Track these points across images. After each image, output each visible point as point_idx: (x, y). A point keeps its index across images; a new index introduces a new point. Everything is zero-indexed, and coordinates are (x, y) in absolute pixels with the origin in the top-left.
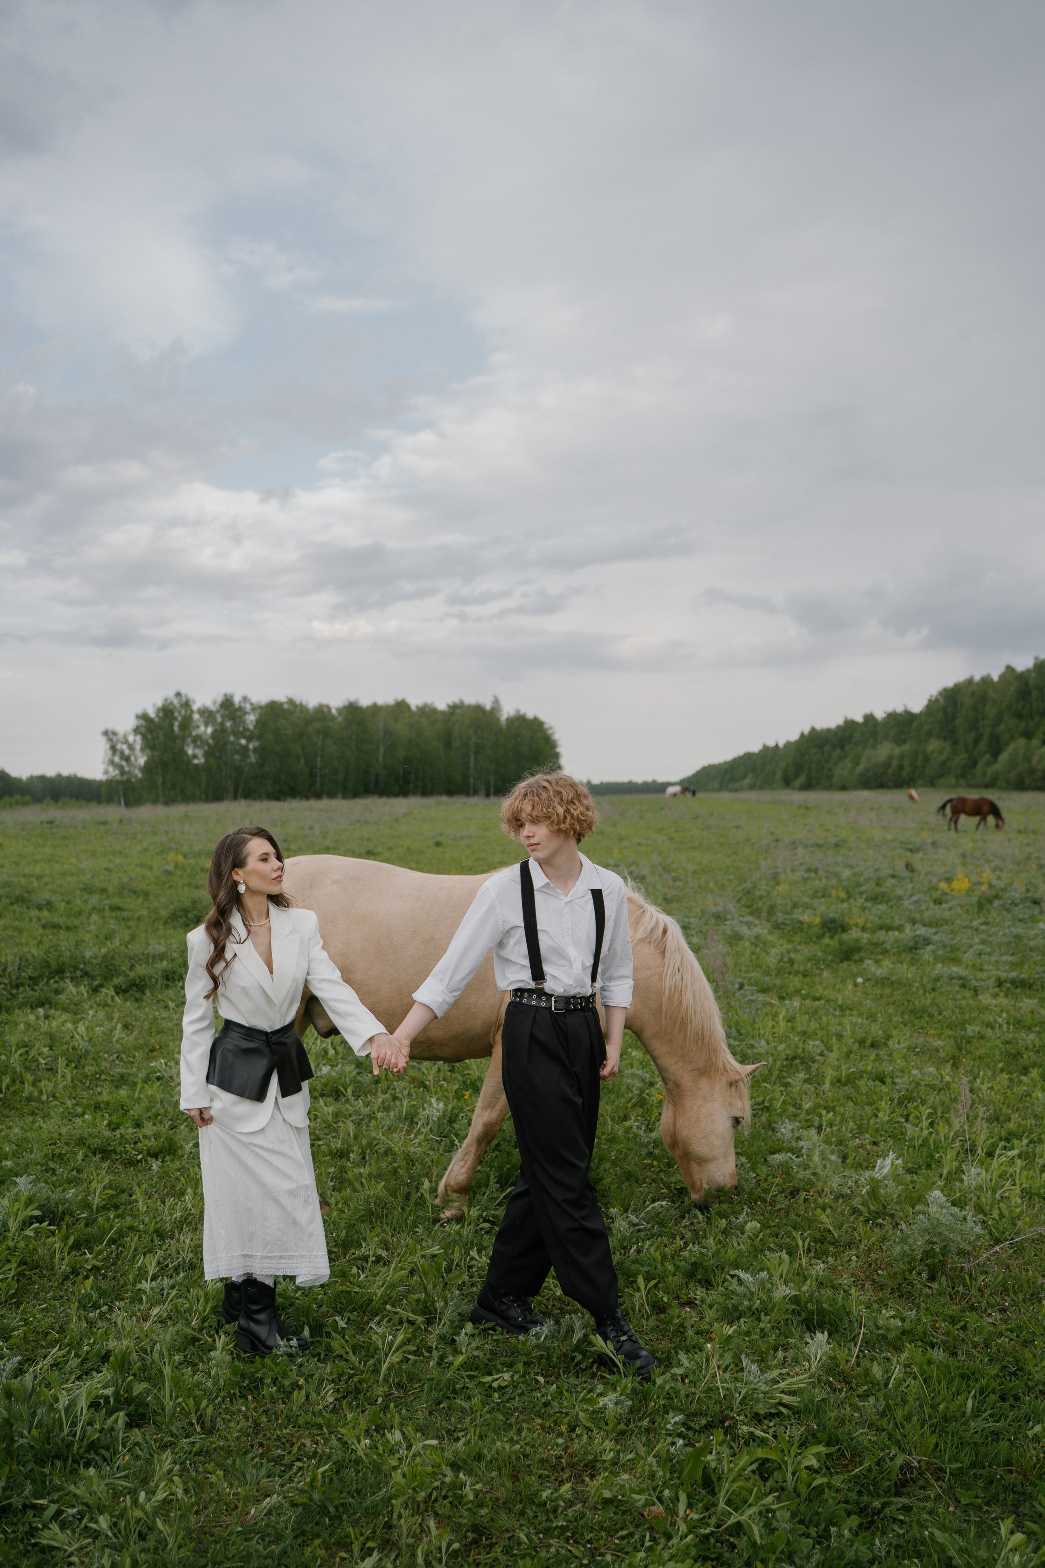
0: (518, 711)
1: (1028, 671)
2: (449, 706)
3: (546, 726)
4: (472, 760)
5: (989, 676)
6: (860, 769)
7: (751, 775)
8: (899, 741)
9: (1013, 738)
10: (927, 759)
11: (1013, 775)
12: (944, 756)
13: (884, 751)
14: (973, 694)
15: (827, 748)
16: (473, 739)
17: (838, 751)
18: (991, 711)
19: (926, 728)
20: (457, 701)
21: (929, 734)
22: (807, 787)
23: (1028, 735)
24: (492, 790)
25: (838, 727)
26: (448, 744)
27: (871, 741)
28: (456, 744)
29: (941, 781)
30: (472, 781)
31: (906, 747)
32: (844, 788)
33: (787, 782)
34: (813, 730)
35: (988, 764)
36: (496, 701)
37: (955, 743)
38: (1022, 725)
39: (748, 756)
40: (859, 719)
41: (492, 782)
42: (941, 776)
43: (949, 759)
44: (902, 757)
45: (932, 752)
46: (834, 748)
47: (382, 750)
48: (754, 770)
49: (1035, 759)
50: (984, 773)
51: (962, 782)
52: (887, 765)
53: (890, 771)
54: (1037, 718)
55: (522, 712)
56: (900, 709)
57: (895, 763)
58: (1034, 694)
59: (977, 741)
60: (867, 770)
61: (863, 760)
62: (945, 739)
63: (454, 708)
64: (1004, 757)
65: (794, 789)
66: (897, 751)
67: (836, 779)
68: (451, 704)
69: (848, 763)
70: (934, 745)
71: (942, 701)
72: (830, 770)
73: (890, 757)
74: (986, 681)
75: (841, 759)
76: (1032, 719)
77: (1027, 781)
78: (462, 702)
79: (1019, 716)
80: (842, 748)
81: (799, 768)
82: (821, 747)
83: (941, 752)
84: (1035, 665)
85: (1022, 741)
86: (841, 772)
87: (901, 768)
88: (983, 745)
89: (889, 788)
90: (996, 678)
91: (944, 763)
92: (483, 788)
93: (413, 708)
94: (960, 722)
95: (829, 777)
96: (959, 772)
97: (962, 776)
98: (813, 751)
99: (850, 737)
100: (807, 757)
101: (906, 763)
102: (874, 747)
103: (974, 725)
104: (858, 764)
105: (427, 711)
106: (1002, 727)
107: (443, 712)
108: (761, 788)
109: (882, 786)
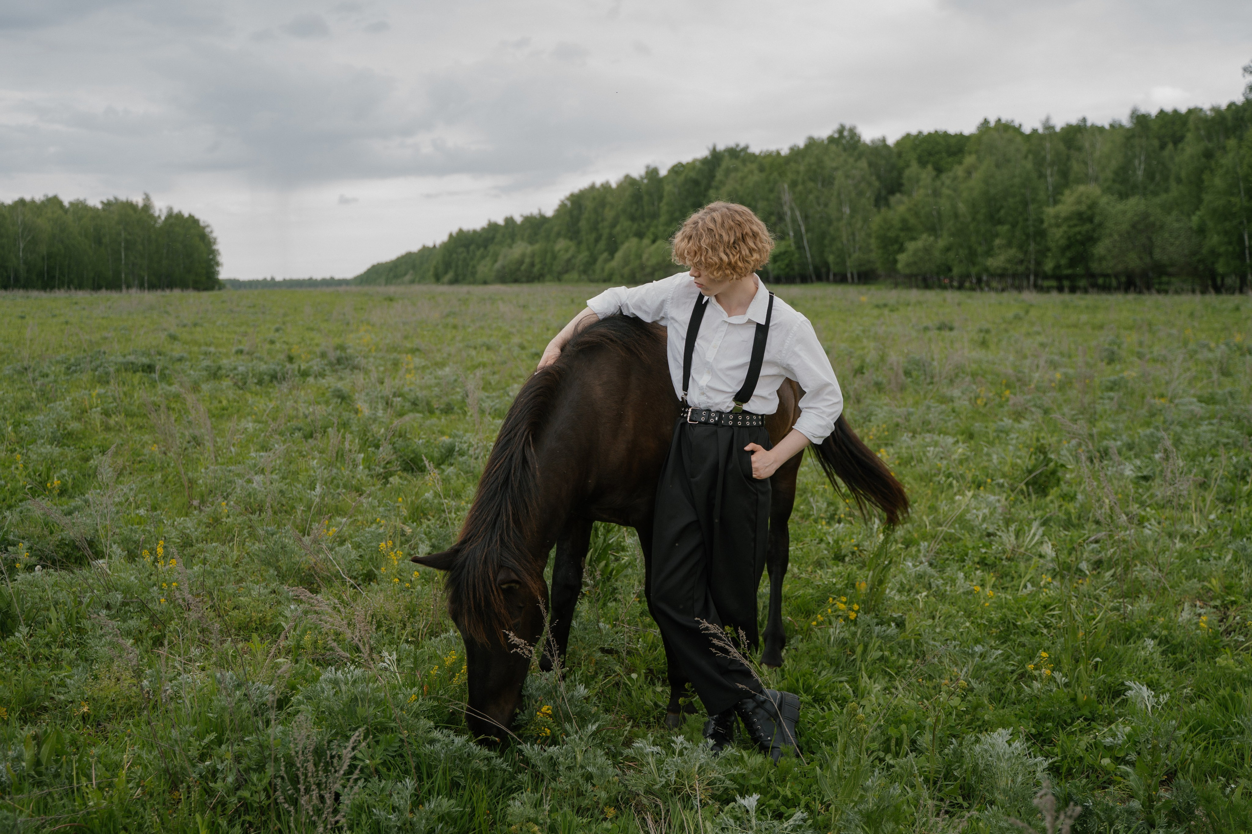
0: (170, 209)
1: (642, 178)
2: (102, 202)
3: (202, 224)
4: (123, 254)
5: (607, 182)
6: (498, 265)
7: (411, 272)
8: (531, 242)
9: (627, 237)
10: (554, 257)
11: (626, 271)
12: (569, 255)
13: (520, 249)
14: (594, 199)
15: (472, 247)
16: (123, 234)
17: (482, 250)
18: (609, 214)
19: (556, 229)
20: (111, 198)
21: (558, 235)
22: (455, 281)
23: (640, 235)
24: (146, 285)
25: (483, 229)
26: (99, 241)
27: (509, 241)
28: (106, 240)
29: (566, 276)
30: (123, 276)
31: (537, 247)
32: (485, 283)
33: (438, 278)
34: (461, 231)
35: (606, 261)
36: (147, 198)
37: (579, 243)
38: (635, 226)
39: (409, 256)
40: (501, 222)
41: (146, 278)
42: (566, 271)
43: (573, 257)
44: (533, 255)
45: (559, 251)
46: (478, 247)
47: (22, 246)
48: (414, 267)
49: (645, 257)
50: (603, 270)
51: (584, 277)
52: (521, 262)
53: (523, 268)
54: (647, 220)
55: (176, 210)
56: (535, 212)
57: (527, 260)
58: (646, 198)
59: (597, 240)
60: (504, 267)
61: (501, 258)
62: (571, 239)
63: (108, 205)
64: (619, 255)
65: (443, 284)
66: (529, 249)
67: (479, 276)
68: (105, 201)
69: (488, 261)
70: (561, 244)
71: (569, 204)
72: (474, 267)
73: (523, 255)
74: (606, 187)
75: (483, 257)
76: (644, 221)
77: (638, 276)
78: (116, 199)
79: (633, 219)
80: (486, 247)
81: (447, 266)
82: (467, 246)
83: (567, 251)
84: (647, 173)
85: (634, 241)
86: (484, 268)
87: (532, 265)
88: (602, 245)
89: (522, 282)
90: (614, 185)
91: (569, 260)
92: (136, 282)
93: (66, 204)
94: (583, 224)
95: (474, 274)
96: (581, 268)
97: (585, 272)
98: (460, 250)
99: (493, 238)
100: (454, 256)
101: (537, 260)
102: (510, 246)
103: (595, 227)
104: (495, 261)
105: (80, 208)
106: (618, 228)
107: (94, 210)
108: (419, 282)
109: (516, 281)
